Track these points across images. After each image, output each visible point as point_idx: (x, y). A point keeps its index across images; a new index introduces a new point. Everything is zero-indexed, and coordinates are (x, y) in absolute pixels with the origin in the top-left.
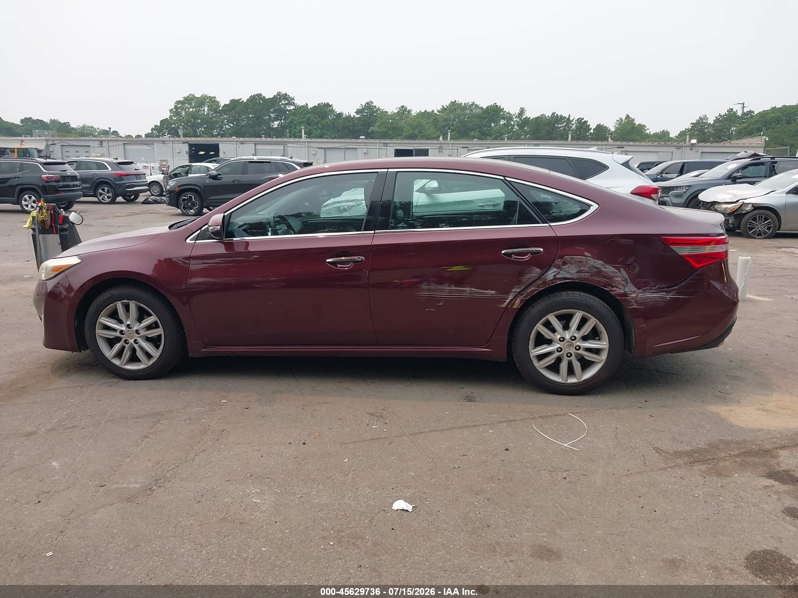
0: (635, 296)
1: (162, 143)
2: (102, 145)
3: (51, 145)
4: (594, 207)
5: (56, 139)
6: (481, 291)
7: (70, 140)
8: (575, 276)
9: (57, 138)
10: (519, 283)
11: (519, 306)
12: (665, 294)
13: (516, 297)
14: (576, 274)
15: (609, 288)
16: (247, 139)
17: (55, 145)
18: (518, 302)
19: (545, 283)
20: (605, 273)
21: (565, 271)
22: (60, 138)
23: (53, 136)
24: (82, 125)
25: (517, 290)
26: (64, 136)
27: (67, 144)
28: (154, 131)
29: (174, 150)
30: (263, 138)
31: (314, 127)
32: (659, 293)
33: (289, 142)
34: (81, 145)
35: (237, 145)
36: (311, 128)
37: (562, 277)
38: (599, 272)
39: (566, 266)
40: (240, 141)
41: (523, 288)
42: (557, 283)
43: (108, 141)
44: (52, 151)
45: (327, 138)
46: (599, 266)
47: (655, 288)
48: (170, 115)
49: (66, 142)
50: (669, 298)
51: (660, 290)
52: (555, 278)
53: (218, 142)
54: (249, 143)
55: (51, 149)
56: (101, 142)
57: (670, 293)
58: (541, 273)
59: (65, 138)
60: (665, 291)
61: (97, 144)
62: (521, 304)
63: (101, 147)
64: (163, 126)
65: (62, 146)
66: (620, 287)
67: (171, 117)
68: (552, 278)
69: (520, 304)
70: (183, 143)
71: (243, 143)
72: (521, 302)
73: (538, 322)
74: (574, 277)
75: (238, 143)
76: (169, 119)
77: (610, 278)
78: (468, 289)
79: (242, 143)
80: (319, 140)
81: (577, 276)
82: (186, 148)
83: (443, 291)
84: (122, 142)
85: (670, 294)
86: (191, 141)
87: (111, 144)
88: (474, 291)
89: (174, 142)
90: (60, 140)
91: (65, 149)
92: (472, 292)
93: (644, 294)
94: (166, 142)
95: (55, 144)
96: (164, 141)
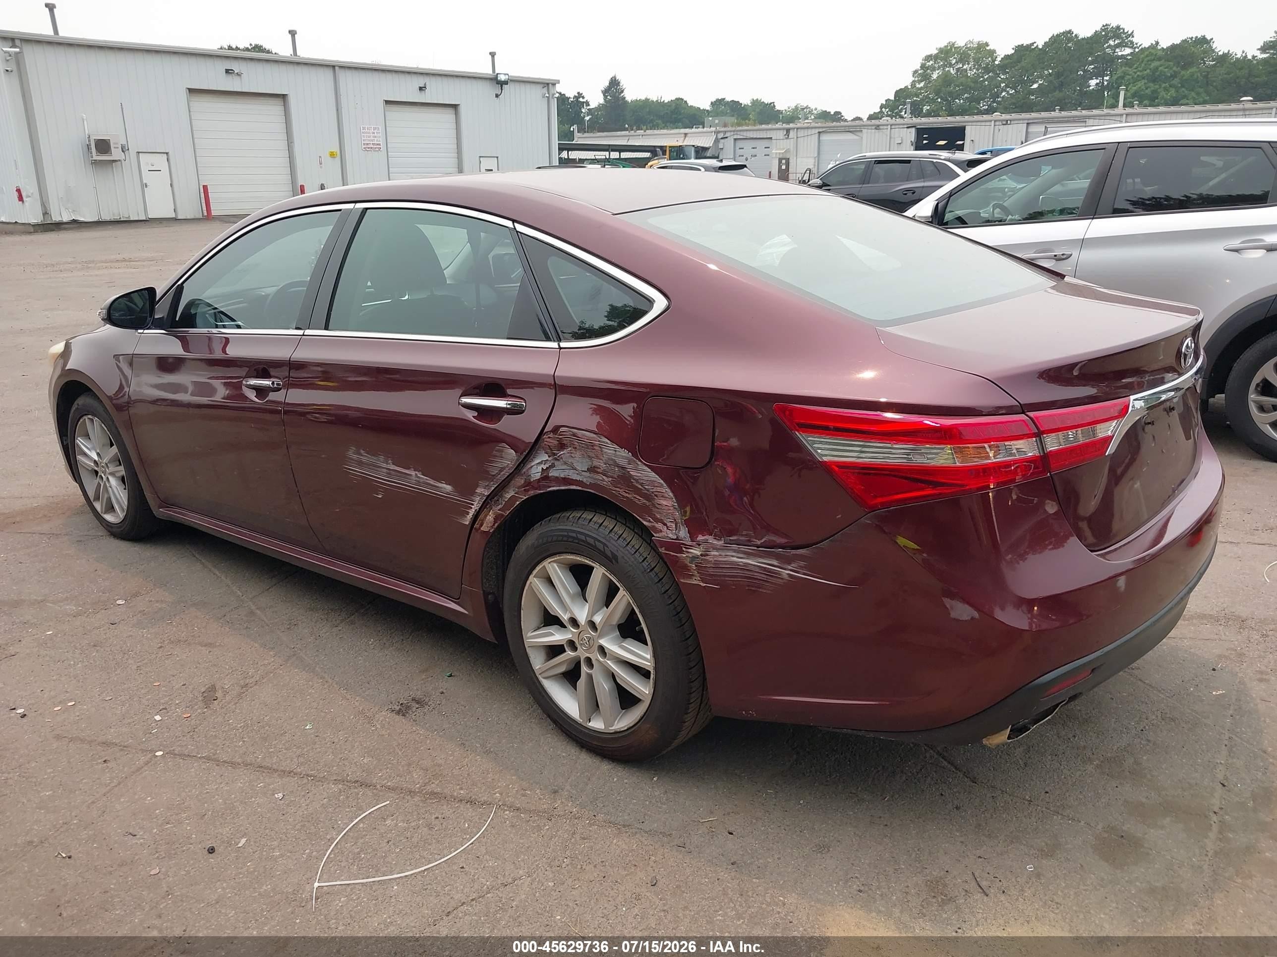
0: (699, 554)
1: (876, 129)
2: (788, 136)
3: (722, 138)
4: (660, 303)
5: (728, 129)
6: (432, 482)
7: (747, 130)
8: (586, 478)
9: (730, 129)
10: (487, 476)
11: (492, 527)
12: (775, 563)
13: (485, 505)
14: (588, 474)
15: (650, 521)
16: (1014, 116)
17: (726, 139)
18: (490, 518)
19: (528, 484)
20: (637, 481)
21: (565, 463)
22: (733, 129)
23: (725, 126)
24: (793, 106)
25: (483, 491)
26: (739, 125)
27: (742, 137)
28: (883, 109)
29: (892, 140)
30: (1057, 111)
31: (1164, 85)
32: (761, 557)
33: (1089, 117)
34: (758, 137)
35: (997, 127)
36: (1157, 86)
37: (562, 476)
38: (625, 479)
39: (565, 451)
40: (1002, 121)
41: (493, 488)
42: (549, 489)
43: (797, 129)
44: (722, 149)
45: (1187, 104)
46: (623, 462)
47: (759, 542)
48: (913, 81)
49: (742, 133)
50: (786, 577)
51: (768, 549)
52: (545, 478)
53: (964, 124)
54: (1016, 122)
55: (721, 146)
56: (788, 131)
57: (789, 564)
58: (517, 460)
59: (740, 128)
60: (777, 557)
61: (781, 134)
62: (496, 525)
63: (787, 138)
64: (898, 100)
65: (735, 139)
66: (669, 524)
67: (913, 84)
68: (538, 476)
69: (494, 524)
70: (907, 128)
71: (1006, 124)
72: (496, 520)
73: (530, 573)
74: (585, 480)
75: (997, 123)
76: (910, 87)
77: (649, 497)
78: (413, 473)
79: (1004, 123)
80: (1172, 108)
81: (590, 480)
82: (911, 135)
83: (379, 469)
84: (817, 131)
85: (790, 568)
86: (920, 124)
87: (801, 133)
88: (421, 481)
89: (893, 127)
90: (734, 131)
91: (740, 144)
92: (419, 482)
93: (723, 554)
94: (881, 127)
95: (727, 137)
96: (878, 126)
